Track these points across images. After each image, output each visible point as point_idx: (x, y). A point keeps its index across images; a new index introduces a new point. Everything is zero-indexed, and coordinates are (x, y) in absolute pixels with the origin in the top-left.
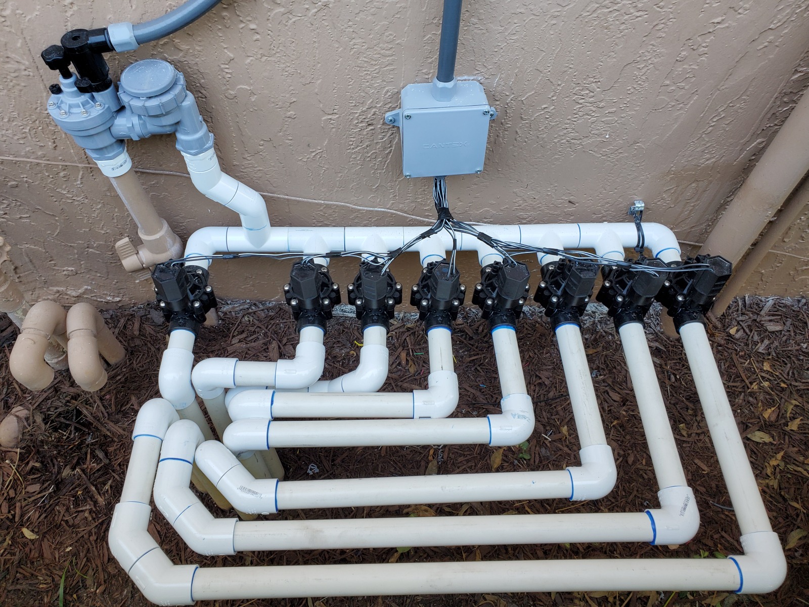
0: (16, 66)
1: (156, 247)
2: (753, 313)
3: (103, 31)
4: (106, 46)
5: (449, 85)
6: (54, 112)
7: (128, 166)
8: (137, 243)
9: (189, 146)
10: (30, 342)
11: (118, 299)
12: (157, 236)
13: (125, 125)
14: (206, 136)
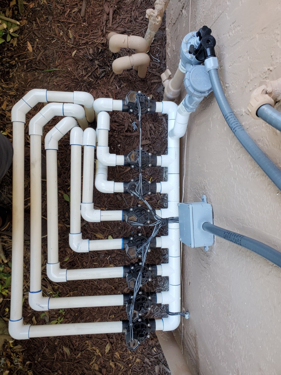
1: (168, 88)
3: (213, 54)
5: (202, 229)
10: (127, 40)
12: (171, 88)
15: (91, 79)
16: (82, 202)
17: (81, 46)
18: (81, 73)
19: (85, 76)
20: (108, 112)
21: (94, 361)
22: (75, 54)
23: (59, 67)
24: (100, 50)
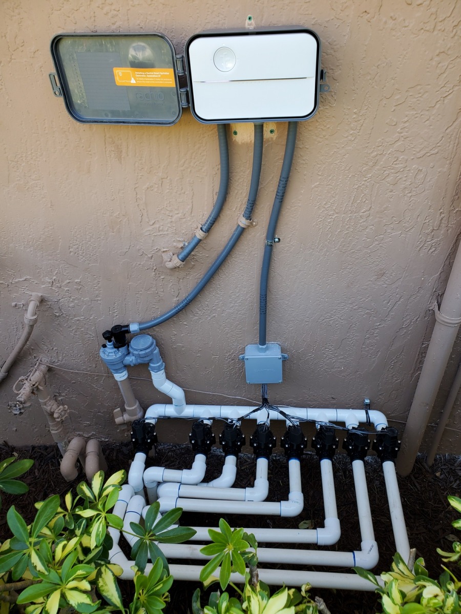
0: (90, 336)
1: (132, 413)
2: (451, 465)
3: (128, 326)
4: (128, 332)
5: (264, 347)
6: (102, 354)
7: (126, 376)
8: (123, 410)
9: (154, 369)
10: (71, 456)
11: (107, 440)
12: (133, 408)
13: (130, 360)
14: (162, 364)
16: (244, 501)
20: (145, 469)
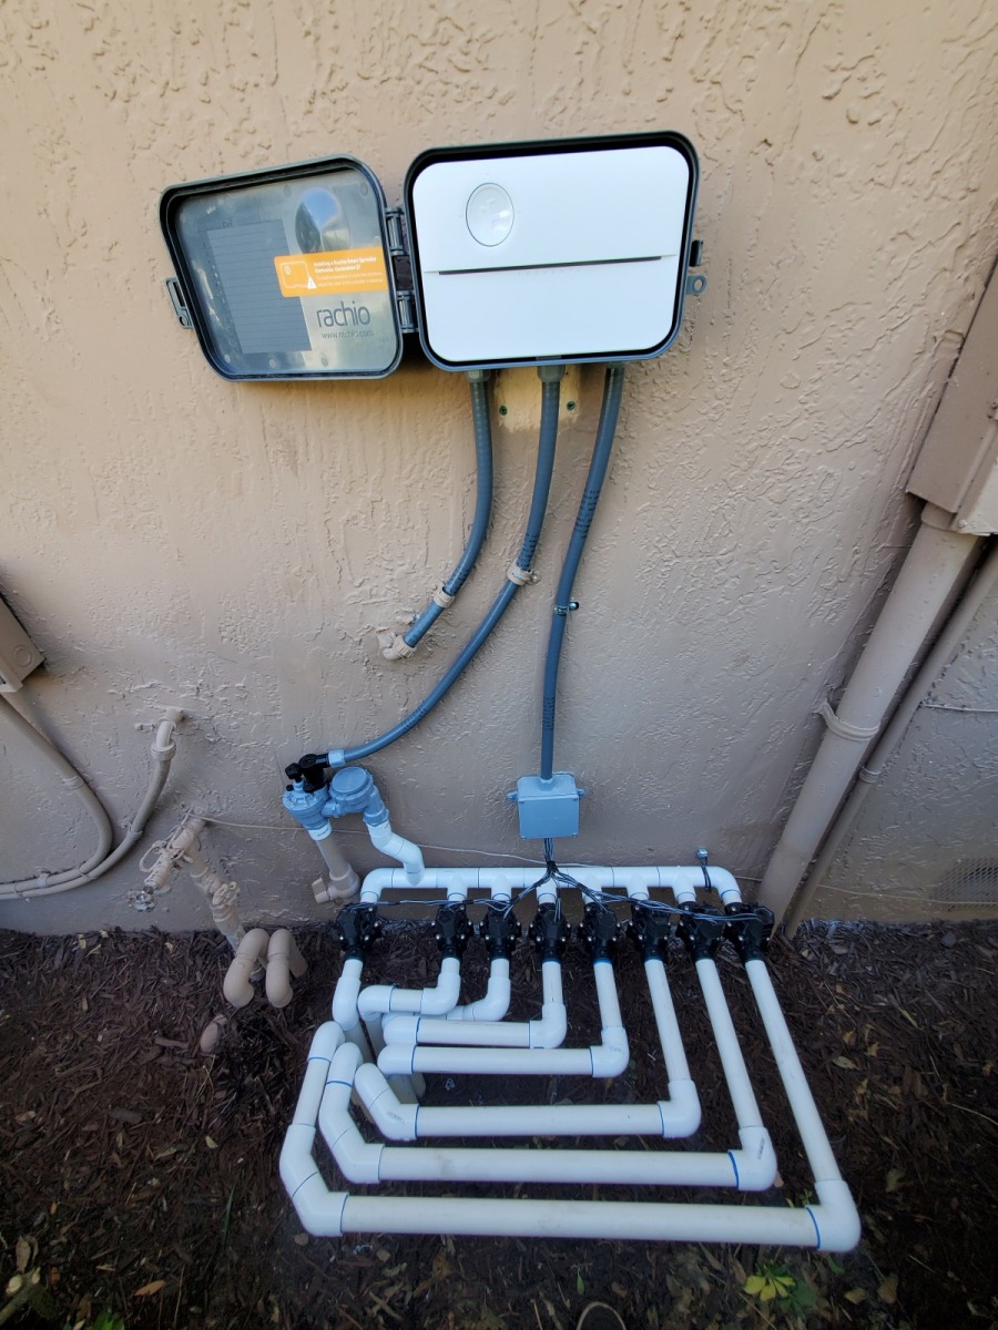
0: (267, 771)
1: (340, 886)
3: (326, 756)
4: (326, 765)
5: (549, 781)
6: (285, 802)
7: (328, 833)
8: (327, 881)
9: (371, 821)
10: (241, 966)
11: (307, 919)
12: (343, 878)
13: (331, 807)
14: (384, 812)
15: (279, 1096)
16: (528, 1048)
17: (201, 1123)
18: (259, 1124)
19: (268, 1111)
20: (361, 989)
21: (885, 1099)
22: (214, 1140)
23: (227, 1192)
24: (227, 1071)
